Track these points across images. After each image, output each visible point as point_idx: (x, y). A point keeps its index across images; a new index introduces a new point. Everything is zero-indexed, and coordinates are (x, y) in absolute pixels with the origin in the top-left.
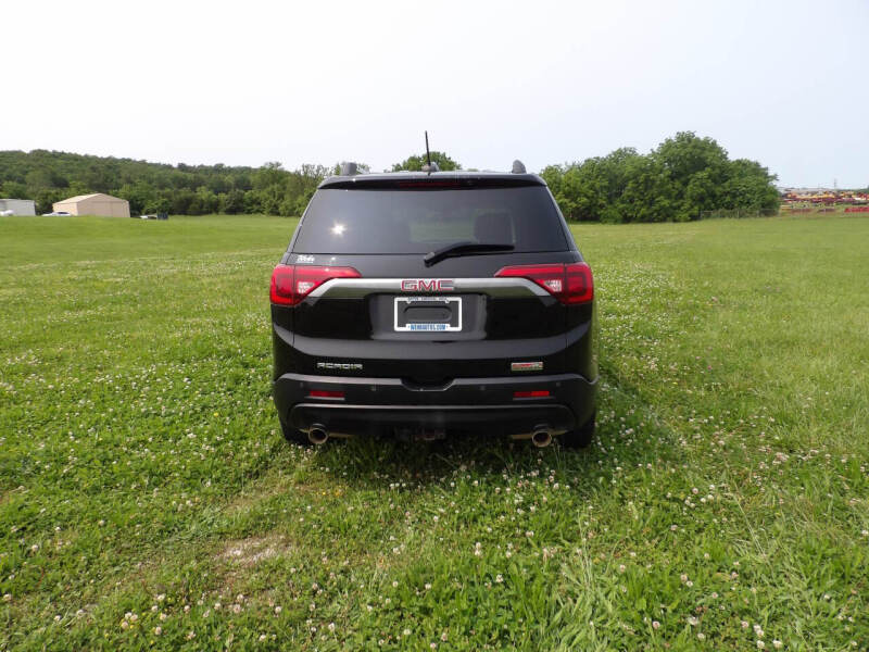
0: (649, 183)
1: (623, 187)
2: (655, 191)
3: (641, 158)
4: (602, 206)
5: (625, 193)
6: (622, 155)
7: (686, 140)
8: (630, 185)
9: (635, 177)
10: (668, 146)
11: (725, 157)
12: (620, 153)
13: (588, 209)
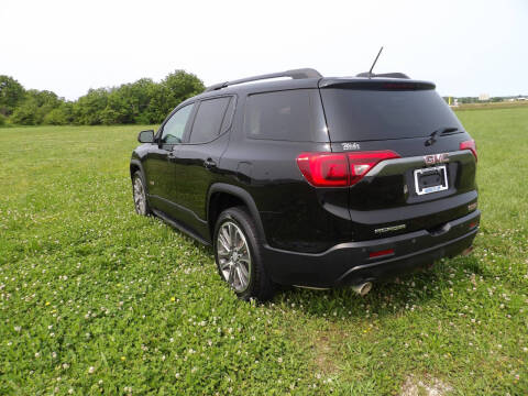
0: (163, 100)
1: (147, 102)
2: (167, 105)
3: (156, 85)
4: (137, 115)
5: (150, 106)
6: (144, 83)
7: (181, 74)
8: (152, 100)
9: (155, 96)
10: (171, 78)
11: (202, 85)
12: (142, 81)
13: (128, 116)
